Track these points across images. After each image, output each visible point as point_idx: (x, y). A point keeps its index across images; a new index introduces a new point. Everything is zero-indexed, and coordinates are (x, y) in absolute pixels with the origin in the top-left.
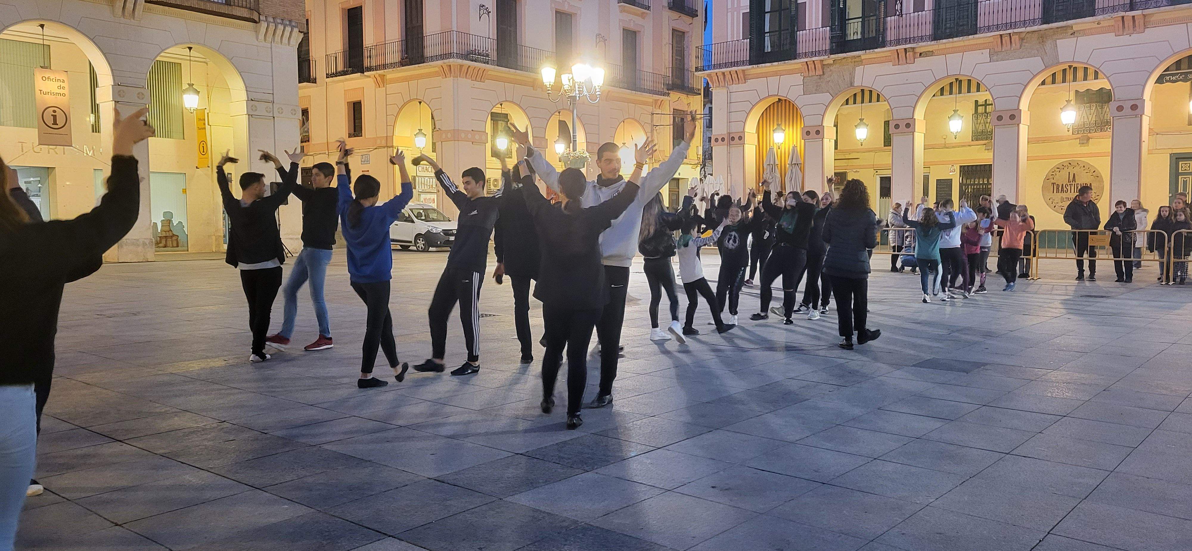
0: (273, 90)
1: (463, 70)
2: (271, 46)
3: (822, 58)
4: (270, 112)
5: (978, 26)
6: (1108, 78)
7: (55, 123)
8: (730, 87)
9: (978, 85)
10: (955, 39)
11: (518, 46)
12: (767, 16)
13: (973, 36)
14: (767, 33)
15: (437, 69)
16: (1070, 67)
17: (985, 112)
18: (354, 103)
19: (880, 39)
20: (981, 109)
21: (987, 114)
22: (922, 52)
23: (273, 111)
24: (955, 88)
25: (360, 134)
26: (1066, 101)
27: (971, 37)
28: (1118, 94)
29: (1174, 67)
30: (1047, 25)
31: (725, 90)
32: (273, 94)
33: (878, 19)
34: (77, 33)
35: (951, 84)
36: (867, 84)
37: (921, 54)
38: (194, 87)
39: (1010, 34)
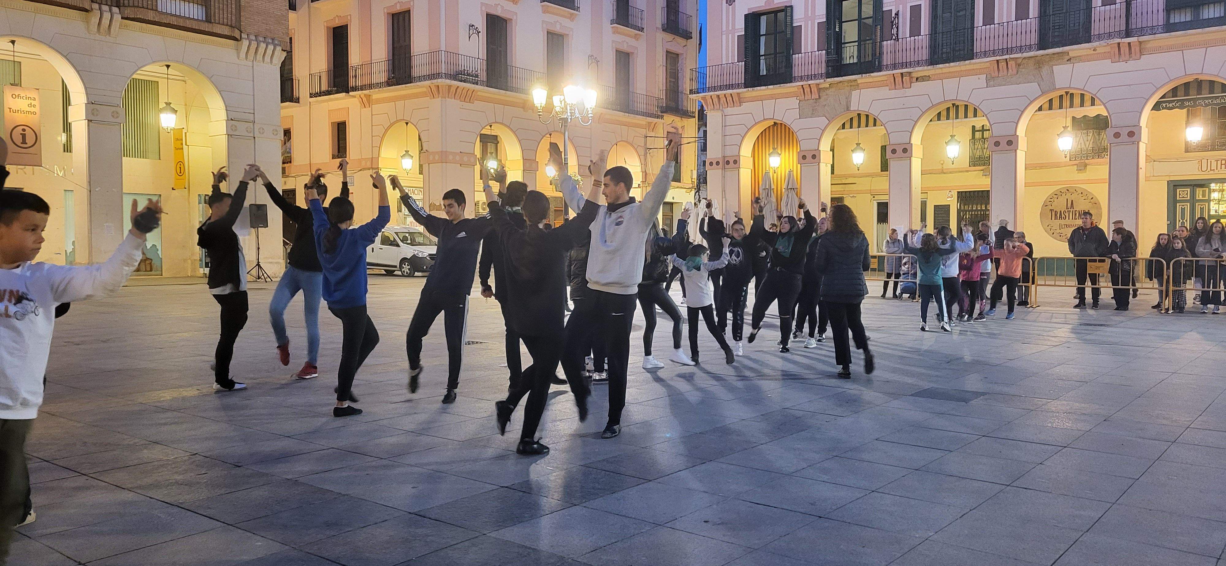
0: (254, 110)
1: (451, 90)
2: (253, 65)
3: (818, 81)
4: (250, 132)
5: (975, 52)
6: (1104, 104)
7: (24, 142)
8: (726, 110)
9: (975, 110)
10: (952, 64)
11: (509, 67)
12: (763, 39)
13: (969, 61)
14: (762, 56)
15: (424, 89)
16: (1067, 93)
17: (983, 137)
18: (338, 124)
19: (877, 63)
20: (978, 135)
21: (985, 139)
22: (919, 76)
23: (254, 130)
24: (952, 113)
25: (345, 156)
26: (1063, 127)
27: (967, 62)
28: (1114, 121)
29: (1171, 94)
30: (1044, 51)
31: (719, 114)
32: (254, 114)
33: (874, 43)
34: (50, 50)
35: (948, 109)
36: (864, 108)
37: (917, 79)
38: (171, 105)
39: (1006, 59)
